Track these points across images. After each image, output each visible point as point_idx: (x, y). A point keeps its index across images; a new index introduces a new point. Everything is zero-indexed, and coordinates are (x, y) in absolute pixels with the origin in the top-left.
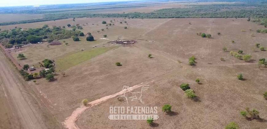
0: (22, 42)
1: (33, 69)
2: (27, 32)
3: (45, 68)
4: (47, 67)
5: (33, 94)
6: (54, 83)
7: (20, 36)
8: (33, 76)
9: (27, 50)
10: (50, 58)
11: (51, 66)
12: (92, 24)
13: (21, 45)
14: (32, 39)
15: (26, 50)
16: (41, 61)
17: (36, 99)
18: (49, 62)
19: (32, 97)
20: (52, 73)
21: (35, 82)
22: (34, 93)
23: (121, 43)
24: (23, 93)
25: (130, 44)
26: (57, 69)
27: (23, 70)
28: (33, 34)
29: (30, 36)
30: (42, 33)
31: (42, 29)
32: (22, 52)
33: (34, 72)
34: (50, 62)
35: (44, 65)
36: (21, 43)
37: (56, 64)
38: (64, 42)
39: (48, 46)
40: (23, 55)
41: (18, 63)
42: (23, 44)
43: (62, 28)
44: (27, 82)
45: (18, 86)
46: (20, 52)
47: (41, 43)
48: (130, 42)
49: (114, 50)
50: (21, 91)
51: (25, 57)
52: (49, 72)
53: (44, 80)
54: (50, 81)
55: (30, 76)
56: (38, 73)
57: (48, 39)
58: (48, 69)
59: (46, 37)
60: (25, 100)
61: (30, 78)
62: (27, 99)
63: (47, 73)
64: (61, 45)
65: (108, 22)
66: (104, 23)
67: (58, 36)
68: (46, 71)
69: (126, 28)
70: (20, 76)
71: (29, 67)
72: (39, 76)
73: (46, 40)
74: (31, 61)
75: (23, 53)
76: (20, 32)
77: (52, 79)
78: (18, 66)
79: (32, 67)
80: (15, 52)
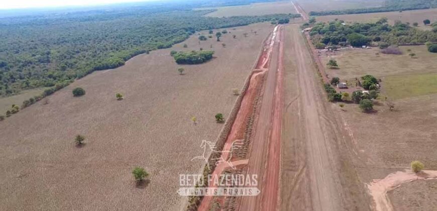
0: (340, 43)
1: (344, 86)
2: (350, 27)
3: (363, 88)
4: (367, 88)
5: (334, 123)
6: (372, 117)
7: (339, 33)
8: (341, 96)
9: (343, 55)
10: (375, 75)
11: (374, 88)
13: (337, 46)
14: (354, 41)
15: (342, 55)
16: (359, 77)
17: (336, 132)
18: (372, 80)
19: (332, 127)
20: (373, 99)
21: (341, 106)
22: (336, 123)
24: (321, 117)
26: (381, 95)
27: (330, 84)
28: (358, 32)
29: (353, 35)
30: (373, 31)
31: (375, 26)
32: (335, 58)
33: (344, 91)
34: (374, 81)
35: (362, 84)
36: (337, 44)
37: (382, 86)
39: (378, 54)
40: (336, 62)
41: (325, 73)
42: (339, 46)
43: (411, 25)
44: (330, 103)
46: (333, 57)
47: (368, 47)
50: (319, 115)
51: (337, 66)
52: (367, 97)
53: (355, 107)
54: (365, 112)
55: (337, 95)
56: (351, 94)
57: (381, 43)
58: (367, 92)
59: (378, 39)
60: (321, 128)
61: (337, 99)
62: (324, 128)
63: (363, 98)
67: (401, 39)
68: (362, 94)
70: (324, 93)
71: (338, 82)
72: (351, 100)
73: (376, 43)
74: (345, 73)
75: (336, 60)
76: (339, 28)
77: (369, 110)
78: (324, 77)
79: (344, 83)
80: (326, 56)
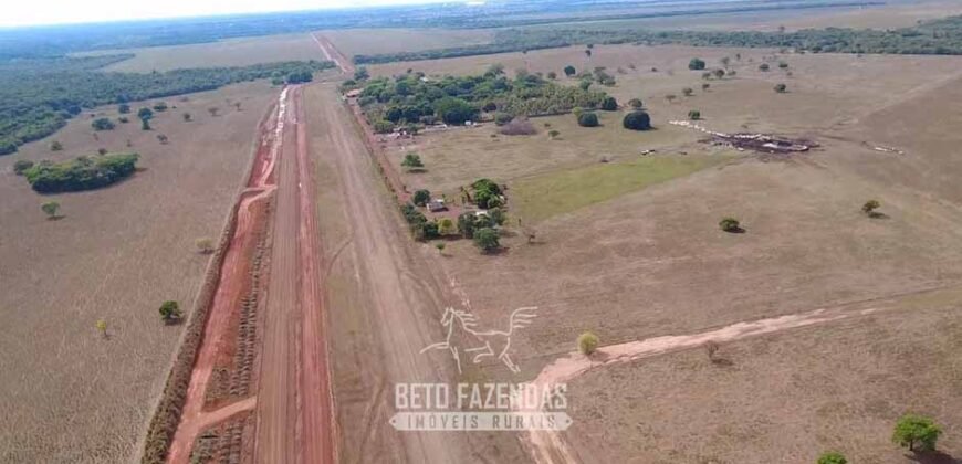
0: (421, 118)
1: (441, 206)
2: (438, 85)
3: (476, 206)
4: (483, 206)
5: (430, 285)
6: (498, 261)
7: (419, 98)
8: (436, 227)
9: (432, 142)
10: (493, 177)
11: (496, 204)
12: (651, 68)
13: (417, 125)
14: (449, 112)
15: (429, 143)
16: (466, 184)
17: (437, 302)
18: (491, 189)
19: (428, 294)
20: (496, 226)
21: (441, 247)
22: (434, 283)
23: (751, 147)
24: (404, 277)
25: (790, 151)
26: (510, 216)
27: (413, 204)
28: (454, 94)
29: (446, 100)
30: (482, 92)
31: (485, 80)
32: (417, 150)
33: (441, 218)
34: (495, 189)
35: (472, 198)
36: (416, 121)
37: (509, 197)
38: (547, 125)
39: (494, 136)
40: (418, 157)
41: (401, 183)
42: (422, 125)
43: (545, 78)
44: (418, 244)
45: (391, 252)
46: (413, 147)
47: (475, 124)
48: (789, 145)
49: (720, 169)
50: (399, 272)
51: (422, 165)
52: (487, 223)
53: (465, 246)
54: (487, 254)
55: (429, 226)
56: (455, 221)
57: (497, 114)
58: (484, 212)
59: (491, 108)
60: (407, 299)
61: (430, 234)
62: (413, 299)
63: (479, 225)
64: (532, 137)
65: (713, 63)
66: (699, 65)
67: (531, 105)
68: (476, 218)
69: (782, 88)
70: (403, 225)
71: (429, 200)
72: (456, 232)
73: (489, 115)
74: (438, 180)
75: (419, 154)
76: (418, 87)
77: (492, 248)
78: (400, 192)
79: (440, 201)
80: (398, 147)
